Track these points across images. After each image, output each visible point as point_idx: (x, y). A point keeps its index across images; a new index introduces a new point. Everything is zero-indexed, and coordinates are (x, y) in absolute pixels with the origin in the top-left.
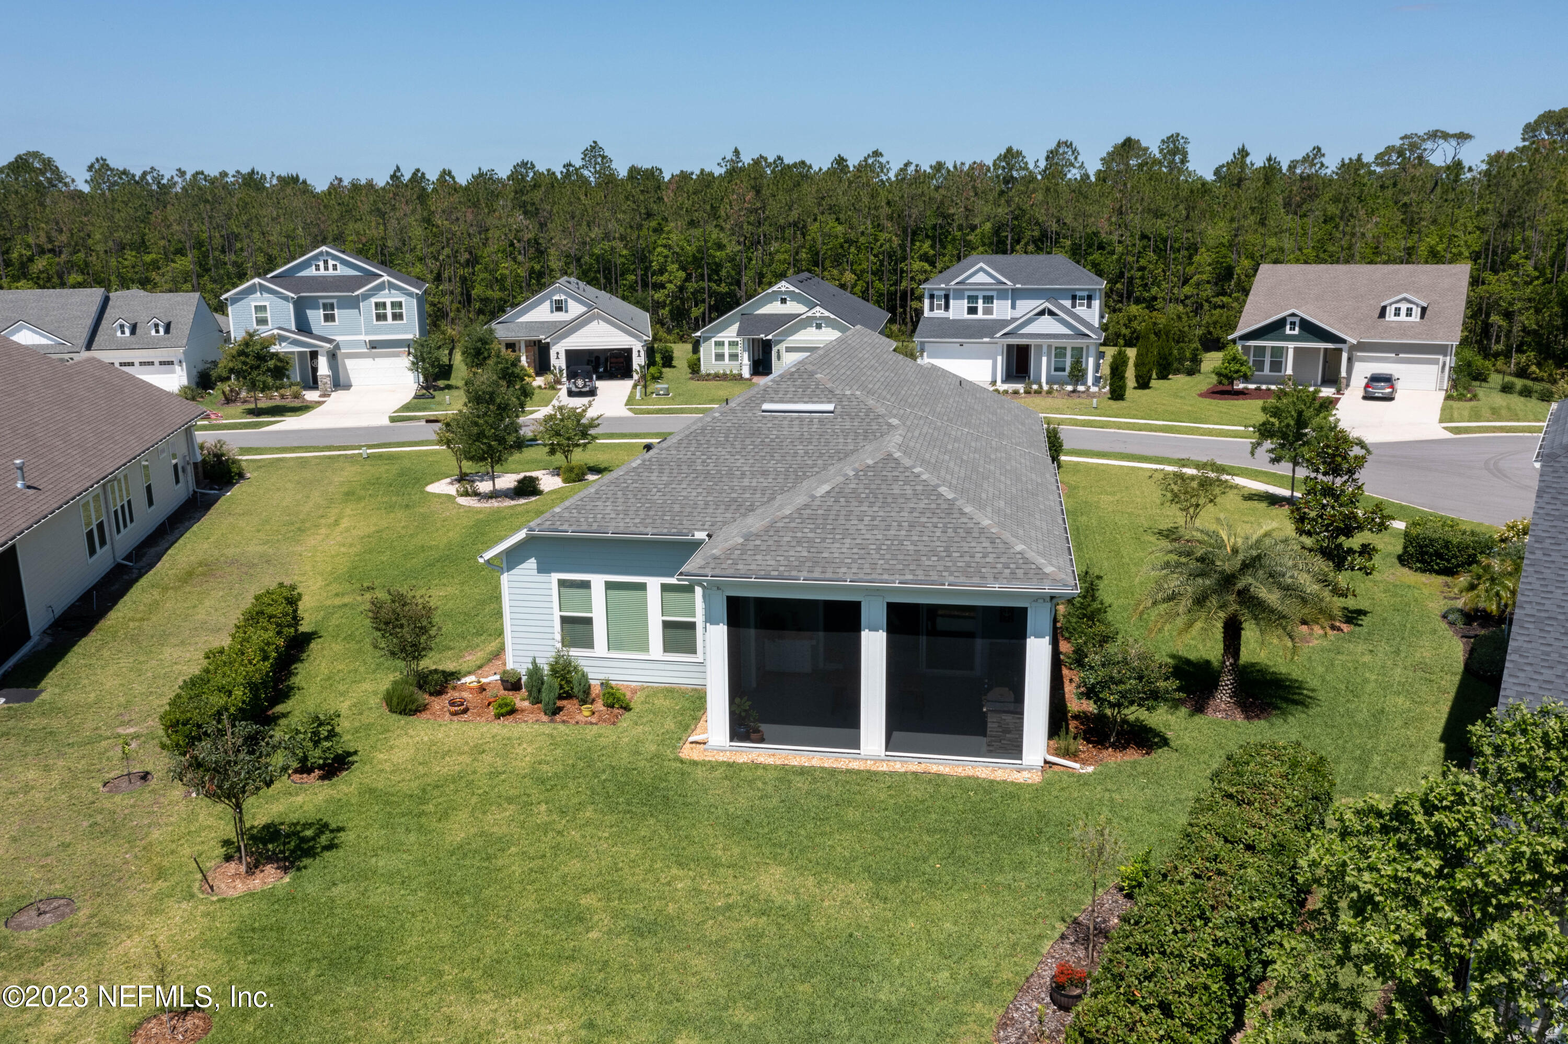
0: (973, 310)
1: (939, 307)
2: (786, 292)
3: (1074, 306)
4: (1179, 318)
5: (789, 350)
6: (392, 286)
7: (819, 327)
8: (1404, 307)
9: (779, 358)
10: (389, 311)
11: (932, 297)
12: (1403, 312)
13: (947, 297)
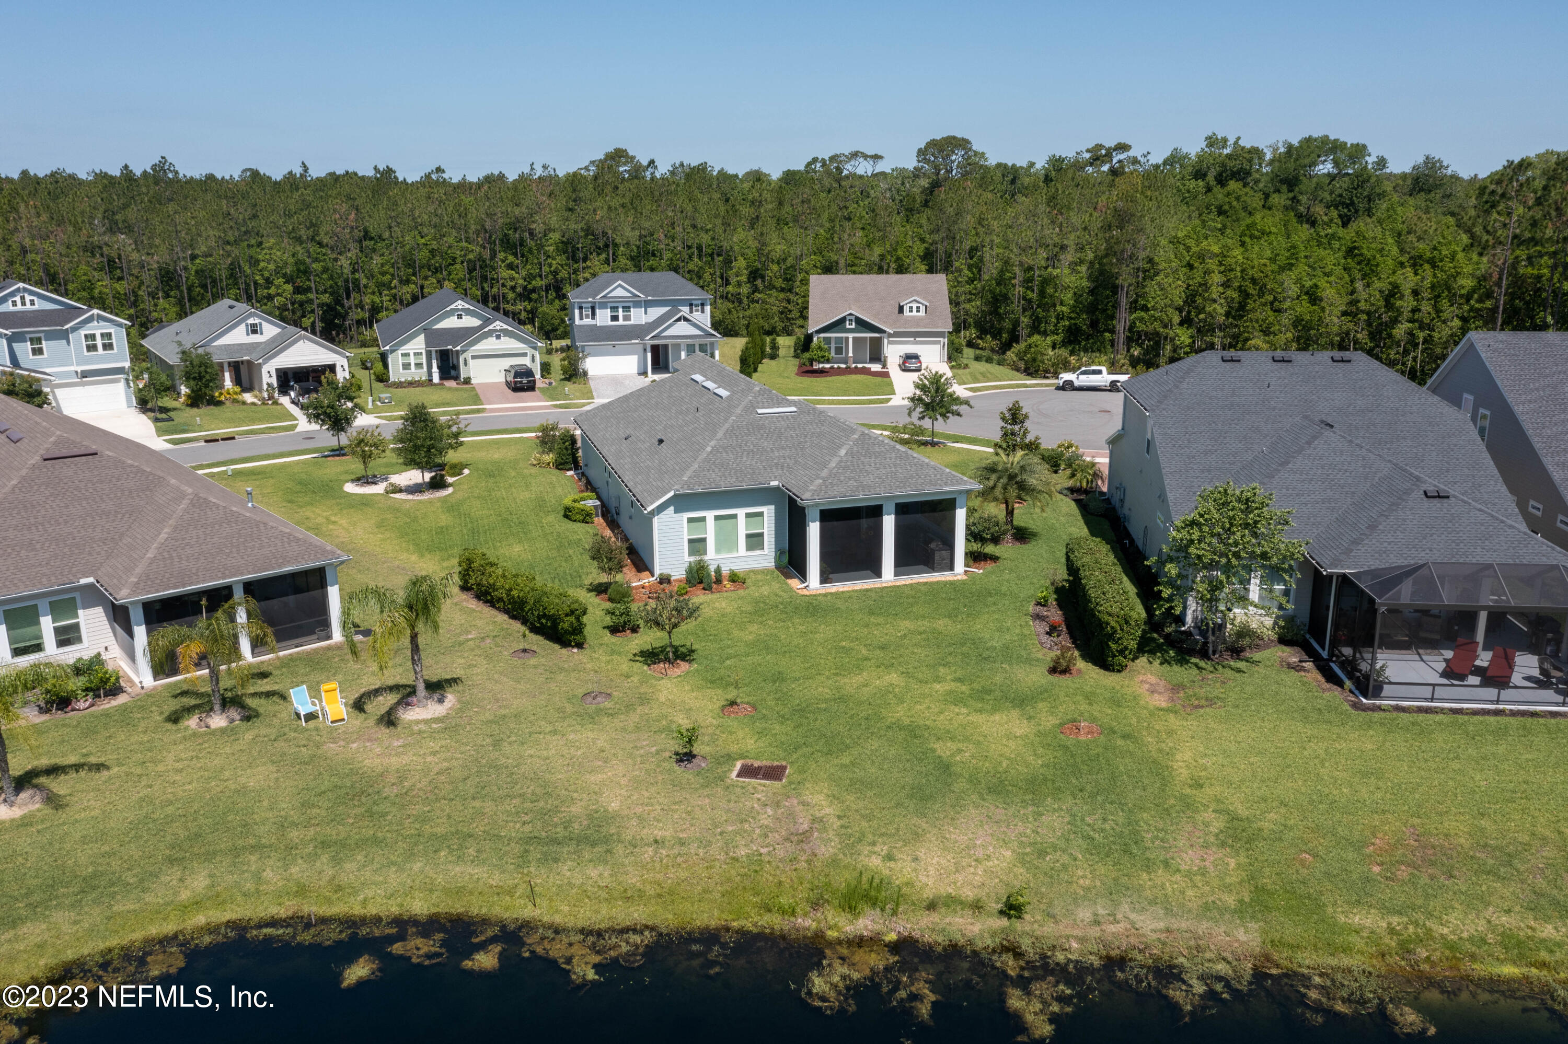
0: (615, 318)
1: (587, 316)
2: (462, 310)
3: (691, 312)
4: (730, 312)
5: (474, 357)
6: (100, 318)
7: (498, 337)
8: (915, 305)
9: (466, 364)
10: (99, 342)
11: (581, 308)
12: (914, 309)
13: (593, 309)
